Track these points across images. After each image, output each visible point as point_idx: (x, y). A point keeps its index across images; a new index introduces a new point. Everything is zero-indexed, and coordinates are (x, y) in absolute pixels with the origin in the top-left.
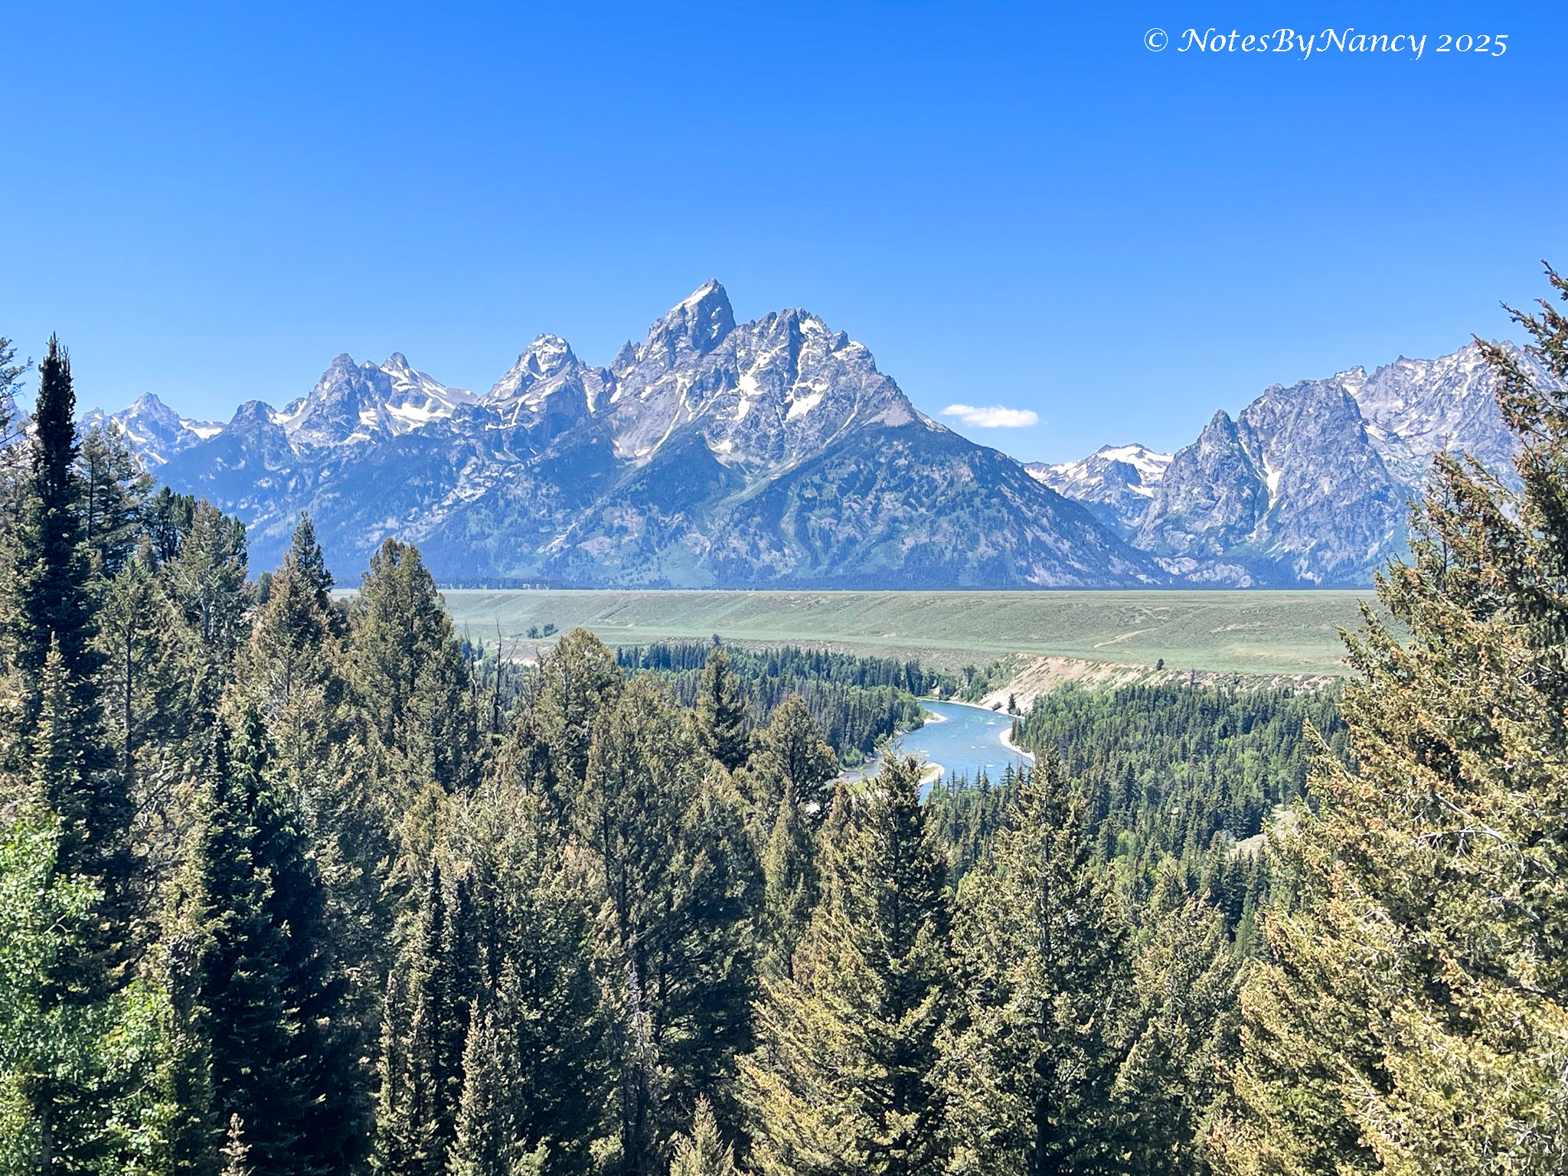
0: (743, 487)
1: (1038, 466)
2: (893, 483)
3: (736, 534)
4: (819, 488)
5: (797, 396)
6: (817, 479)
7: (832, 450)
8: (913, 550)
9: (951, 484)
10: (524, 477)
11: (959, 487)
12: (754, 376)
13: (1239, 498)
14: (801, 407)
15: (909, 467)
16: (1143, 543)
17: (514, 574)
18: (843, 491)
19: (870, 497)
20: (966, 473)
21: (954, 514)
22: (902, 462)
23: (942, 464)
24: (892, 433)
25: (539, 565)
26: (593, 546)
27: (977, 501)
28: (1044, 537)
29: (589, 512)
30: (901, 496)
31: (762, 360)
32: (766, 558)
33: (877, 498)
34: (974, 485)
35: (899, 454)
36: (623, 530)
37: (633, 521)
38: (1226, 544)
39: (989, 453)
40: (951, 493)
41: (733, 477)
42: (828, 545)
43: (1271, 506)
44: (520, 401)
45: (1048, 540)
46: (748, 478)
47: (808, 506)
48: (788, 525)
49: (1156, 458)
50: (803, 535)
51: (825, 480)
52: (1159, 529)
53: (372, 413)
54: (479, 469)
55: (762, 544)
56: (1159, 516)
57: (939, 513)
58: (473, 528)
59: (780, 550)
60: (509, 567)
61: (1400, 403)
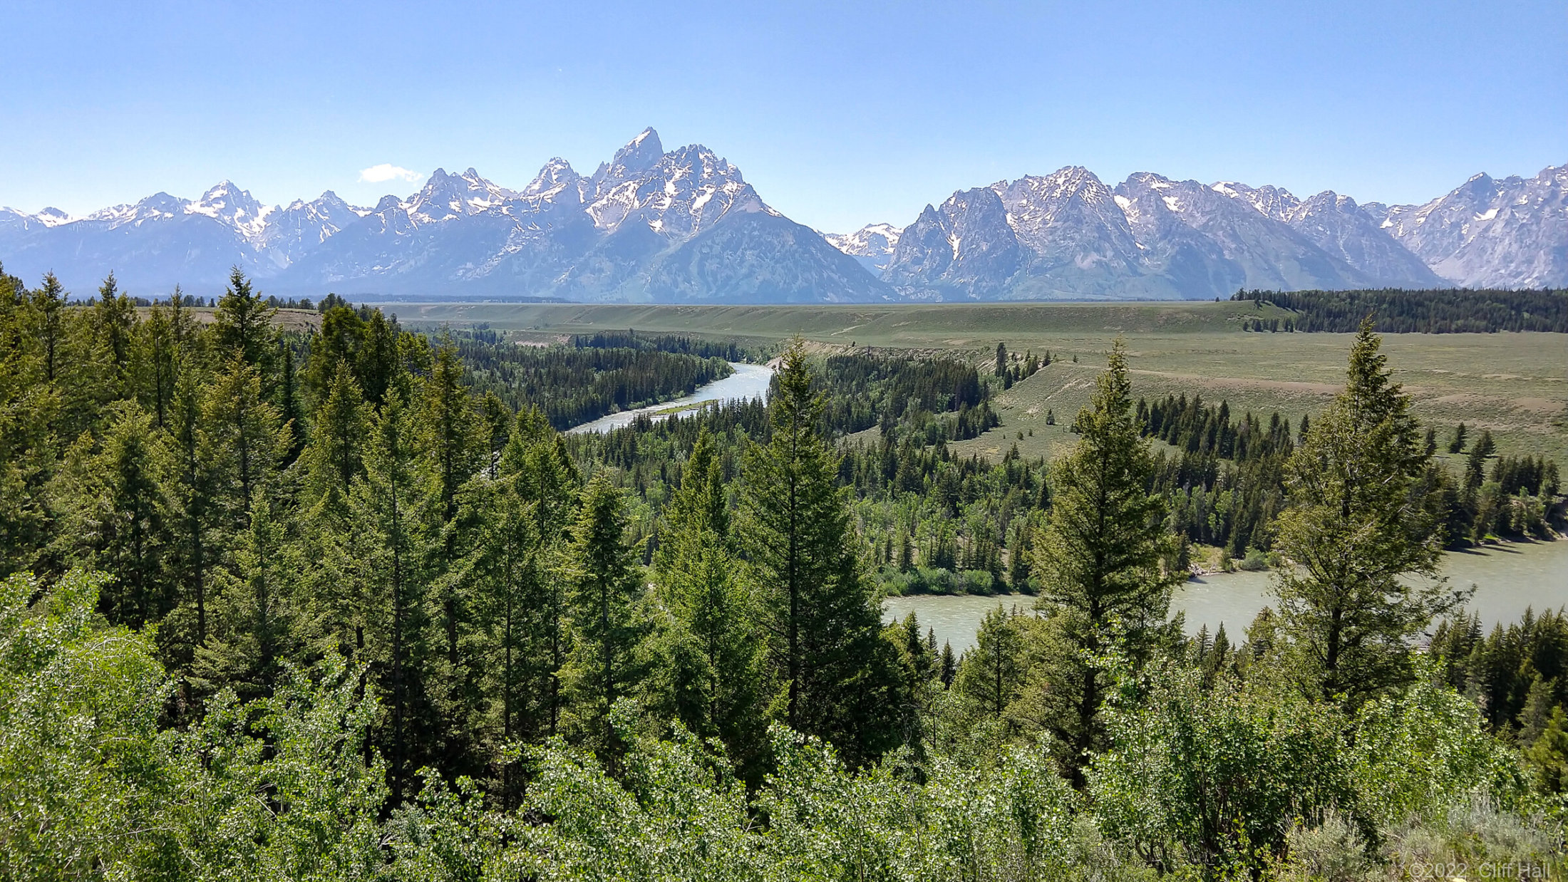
0: (668, 246)
1: (833, 236)
2: (751, 245)
3: (665, 273)
4: (711, 248)
5: (698, 196)
6: (709, 242)
7: (718, 226)
8: (762, 283)
9: (783, 246)
10: (543, 239)
11: (787, 247)
12: (674, 183)
13: (938, 254)
14: (700, 202)
15: (760, 236)
16: (886, 279)
17: (540, 294)
18: (724, 249)
19: (739, 253)
20: (791, 240)
21: (784, 264)
22: (756, 233)
23: (778, 235)
24: (752, 216)
25: (554, 289)
26: (585, 279)
27: (797, 255)
28: (833, 275)
29: (582, 259)
30: (756, 252)
31: (678, 175)
32: (682, 287)
33: (743, 253)
34: (795, 247)
35: (754, 229)
36: (601, 270)
37: (607, 266)
38: (931, 280)
39: (804, 228)
40: (783, 251)
41: (661, 240)
42: (715, 281)
43: (955, 257)
44: (542, 195)
45: (836, 277)
46: (671, 241)
47: (705, 257)
48: (694, 269)
49: (896, 231)
50: (701, 273)
51: (713, 242)
52: (895, 272)
53: (457, 203)
54: (517, 235)
55: (680, 279)
56: (895, 263)
57: (777, 262)
58: (516, 269)
59: (689, 282)
60: (536, 291)
61: (1025, 202)
